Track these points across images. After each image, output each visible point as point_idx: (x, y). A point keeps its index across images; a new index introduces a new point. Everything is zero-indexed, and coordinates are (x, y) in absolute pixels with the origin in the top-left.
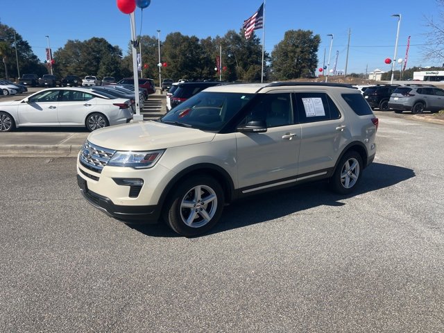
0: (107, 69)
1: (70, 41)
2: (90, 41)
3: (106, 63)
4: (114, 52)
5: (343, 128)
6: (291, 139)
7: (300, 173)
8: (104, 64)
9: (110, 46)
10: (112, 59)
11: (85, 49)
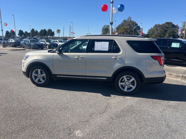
0: (169, 35)
1: (156, 25)
2: (164, 24)
3: (169, 33)
4: (175, 27)
5: (118, 58)
6: (80, 59)
7: (87, 75)
8: (168, 33)
9: (174, 25)
10: (172, 31)
11: (161, 27)
